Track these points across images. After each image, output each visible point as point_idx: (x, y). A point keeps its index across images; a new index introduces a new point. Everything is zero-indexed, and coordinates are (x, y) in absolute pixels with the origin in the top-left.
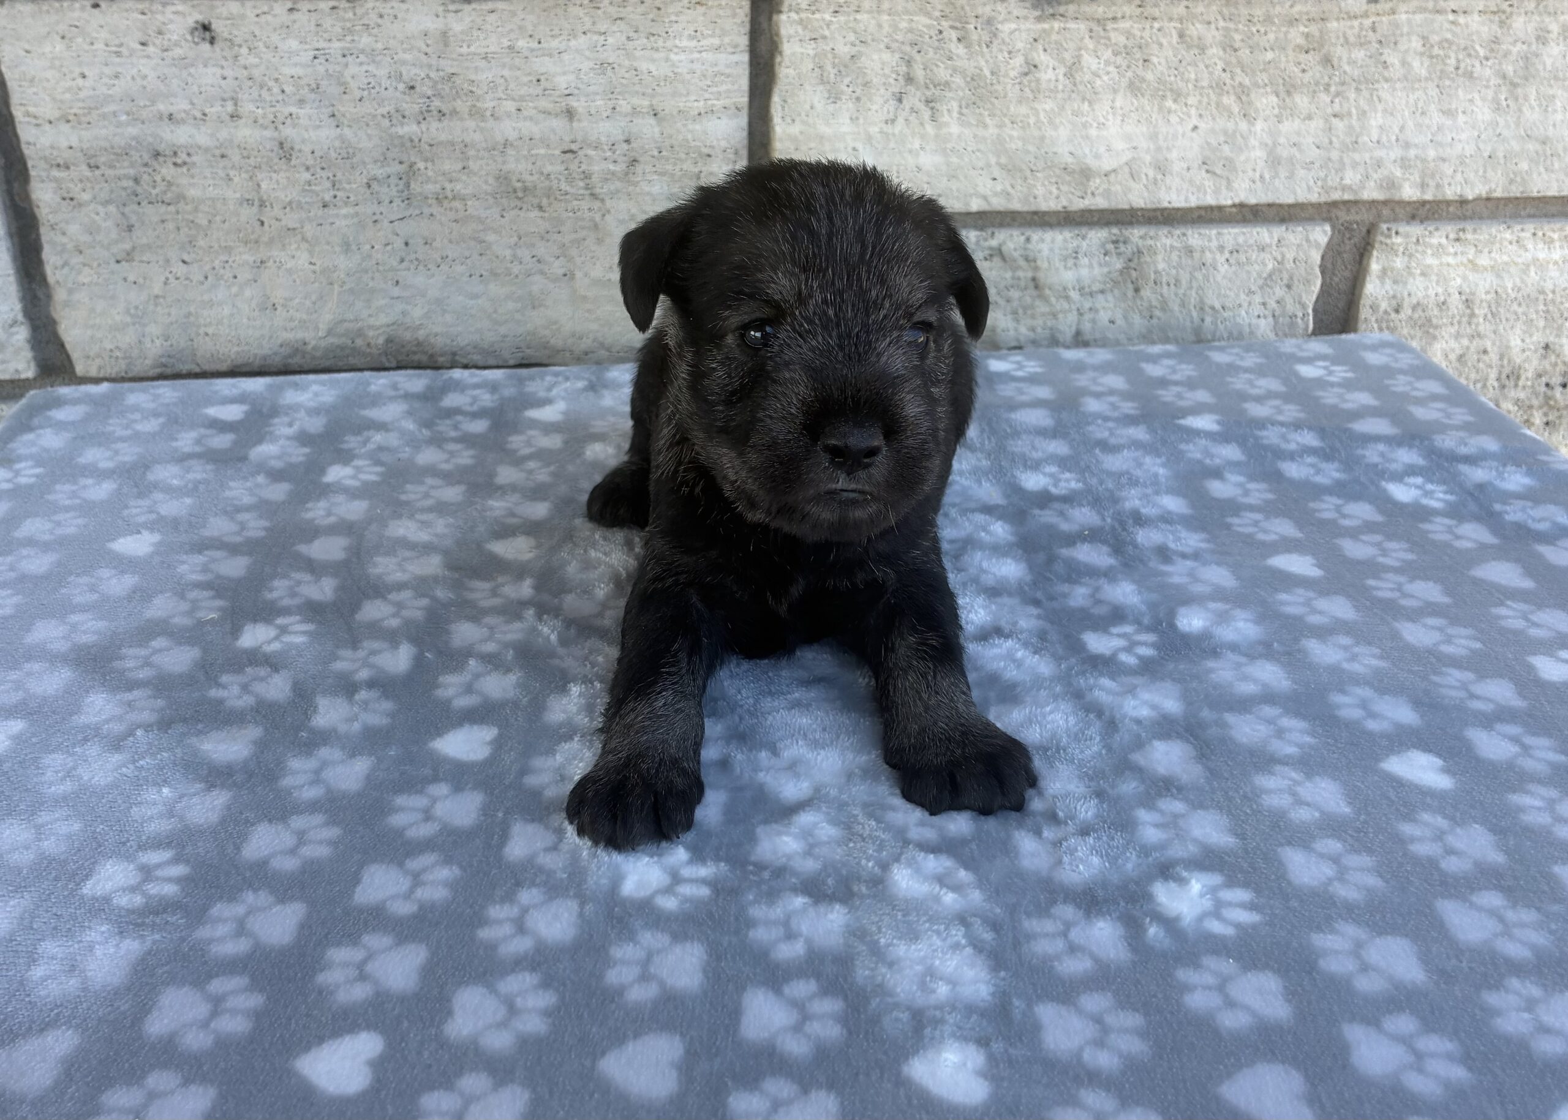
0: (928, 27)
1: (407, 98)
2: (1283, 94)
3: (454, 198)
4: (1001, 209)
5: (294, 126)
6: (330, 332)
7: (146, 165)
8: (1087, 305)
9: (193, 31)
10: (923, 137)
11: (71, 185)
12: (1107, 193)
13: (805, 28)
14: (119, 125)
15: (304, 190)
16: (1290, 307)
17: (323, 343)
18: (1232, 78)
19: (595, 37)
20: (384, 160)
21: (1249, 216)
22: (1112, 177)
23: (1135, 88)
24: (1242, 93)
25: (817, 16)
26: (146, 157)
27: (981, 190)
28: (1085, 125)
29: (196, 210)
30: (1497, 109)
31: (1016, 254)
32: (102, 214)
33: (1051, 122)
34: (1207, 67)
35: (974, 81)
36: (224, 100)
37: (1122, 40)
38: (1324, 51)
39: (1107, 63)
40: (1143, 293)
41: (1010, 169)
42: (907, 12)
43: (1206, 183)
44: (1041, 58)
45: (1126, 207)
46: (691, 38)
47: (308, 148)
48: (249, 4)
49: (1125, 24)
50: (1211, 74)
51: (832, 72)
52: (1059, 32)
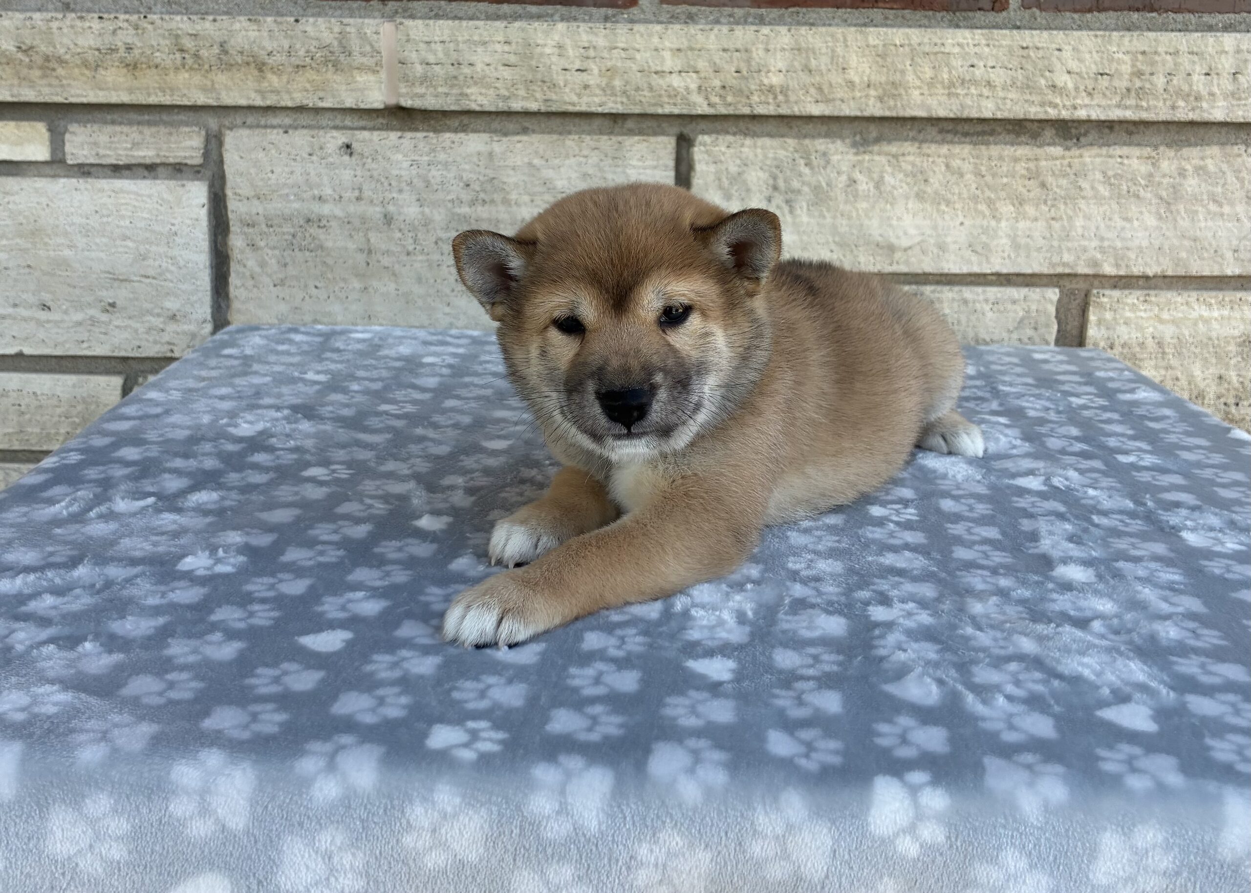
0: (787, 157)
1: (465, 191)
2: (1017, 205)
5: (395, 205)
7: (301, 227)
9: (341, 148)
11: (254, 237)
12: (907, 263)
13: (709, 155)
14: (289, 202)
15: (396, 244)
18: (983, 194)
19: (581, 159)
20: (447, 228)
22: (909, 252)
23: (920, 197)
24: (990, 203)
25: (717, 148)
26: (302, 223)
28: (888, 218)
29: (328, 255)
30: (1160, 218)
32: (270, 255)
33: (866, 215)
34: (965, 186)
35: (817, 189)
36: (354, 189)
37: (909, 168)
38: (1041, 178)
39: (901, 181)
41: (840, 246)
42: (772, 147)
43: (973, 258)
44: (857, 176)
45: (920, 271)
46: (639, 160)
47: (402, 218)
48: (376, 133)
49: (911, 158)
50: (969, 190)
51: (726, 183)
52: (869, 161)
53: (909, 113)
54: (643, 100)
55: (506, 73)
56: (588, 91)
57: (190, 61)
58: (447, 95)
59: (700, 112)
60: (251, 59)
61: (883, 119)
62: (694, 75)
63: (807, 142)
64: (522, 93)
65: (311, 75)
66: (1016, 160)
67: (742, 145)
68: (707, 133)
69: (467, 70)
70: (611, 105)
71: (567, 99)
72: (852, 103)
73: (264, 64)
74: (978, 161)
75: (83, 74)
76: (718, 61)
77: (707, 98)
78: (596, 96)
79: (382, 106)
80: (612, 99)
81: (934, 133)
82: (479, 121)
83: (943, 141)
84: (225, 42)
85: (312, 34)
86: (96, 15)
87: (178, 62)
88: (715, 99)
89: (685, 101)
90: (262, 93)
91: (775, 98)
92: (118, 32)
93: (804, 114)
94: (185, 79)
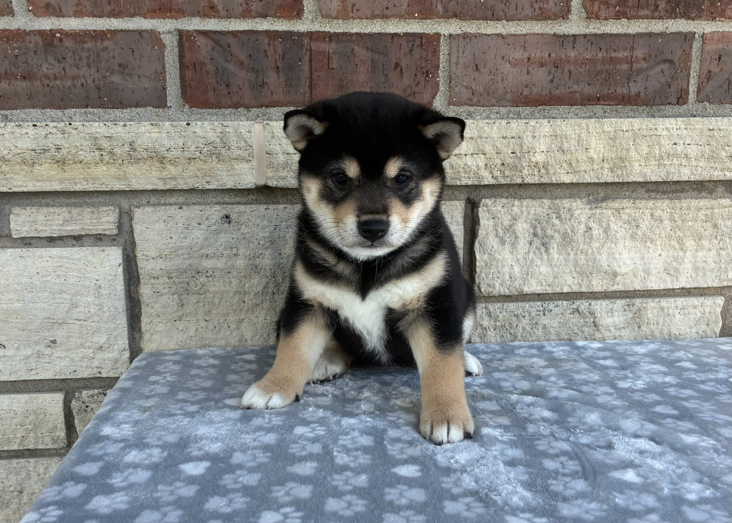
0: (543, 213)
2: (697, 240)
4: (579, 292)
5: (263, 259)
7: (193, 277)
8: (618, 334)
9: (222, 218)
10: (542, 259)
11: (159, 286)
12: (623, 284)
13: (490, 213)
14: (184, 259)
15: (265, 287)
16: (708, 334)
18: (675, 233)
21: (687, 293)
22: (626, 276)
23: (633, 237)
24: (680, 240)
25: (495, 208)
26: (194, 273)
27: (568, 282)
28: (613, 253)
29: (214, 296)
31: (585, 311)
32: (171, 299)
33: (599, 253)
34: (664, 229)
35: (565, 235)
36: (232, 248)
37: (626, 217)
38: (714, 221)
39: (621, 227)
40: (642, 328)
41: (581, 274)
42: (533, 206)
43: (667, 278)
44: (592, 225)
45: (632, 289)
47: (268, 268)
48: (249, 206)
49: (627, 211)
50: (666, 231)
51: (501, 232)
52: (599, 214)
53: (631, 179)
57: (106, 158)
59: (486, 183)
60: (154, 154)
61: (613, 184)
62: (482, 156)
63: (557, 201)
65: (199, 164)
66: (699, 209)
67: (513, 205)
68: (488, 198)
72: (592, 173)
73: (164, 158)
74: (673, 211)
75: (23, 170)
76: (499, 146)
77: (491, 173)
79: (254, 187)
81: (643, 192)
83: (650, 198)
84: (133, 142)
85: (200, 134)
86: (31, 124)
87: (98, 159)
88: (497, 174)
89: (476, 175)
90: (163, 180)
91: (539, 171)
92: (49, 136)
93: (559, 182)
94: (103, 171)
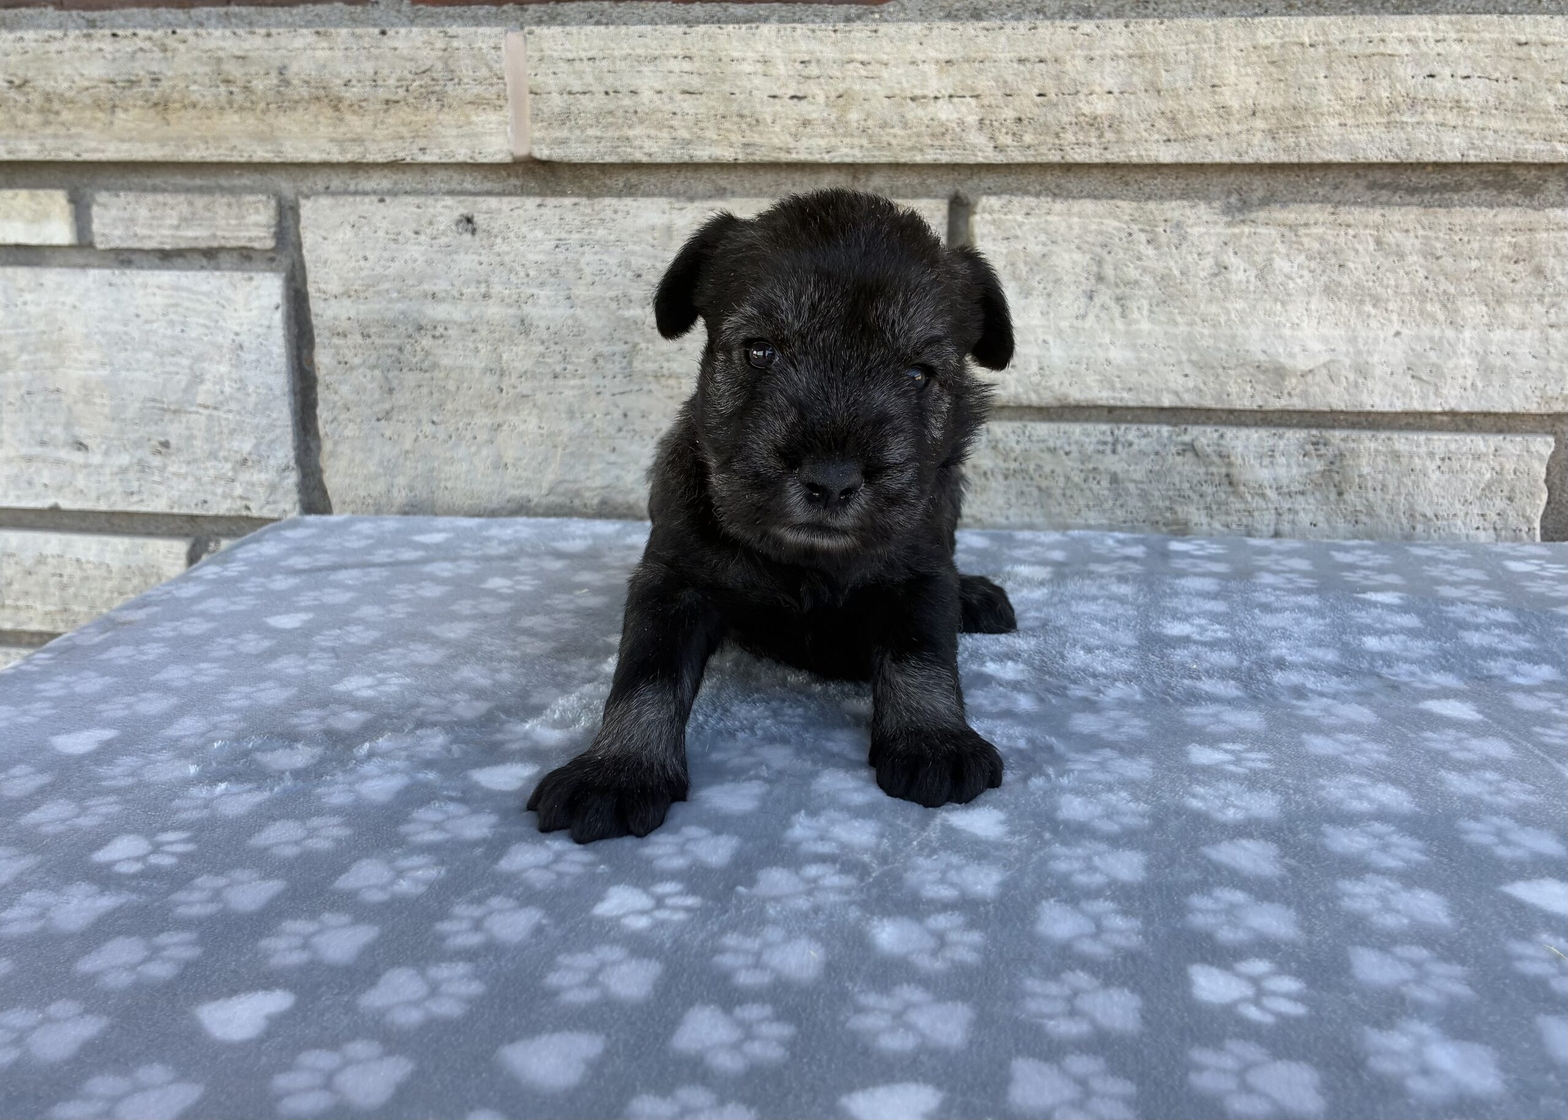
0: (1119, 230)
1: (635, 285)
2: (1492, 304)
3: (670, 376)
4: (1194, 405)
5: (535, 305)
6: (551, 492)
7: (410, 336)
8: (1286, 505)
9: (458, 223)
10: (1113, 332)
11: (346, 351)
12: (1305, 395)
13: (998, 228)
14: (391, 301)
15: (538, 362)
16: (1513, 520)
17: (544, 501)
18: (1436, 286)
20: (610, 340)
21: (1463, 426)
22: (1309, 378)
23: (1330, 291)
24: (1447, 301)
25: (1010, 217)
26: (410, 331)
27: (1172, 385)
28: (1278, 325)
29: (447, 376)
31: (1209, 450)
32: (369, 376)
33: (1242, 321)
34: (1407, 273)
35: (1164, 279)
36: (479, 282)
37: (1315, 245)
38: (1535, 262)
39: (1301, 267)
40: (1346, 496)
41: (1201, 366)
42: (1096, 214)
43: (1414, 389)
44: (1231, 259)
45: (1326, 409)
47: (543, 324)
48: (505, 200)
49: (1318, 230)
50: (1412, 281)
51: (1023, 269)
52: (1249, 236)
53: (1320, 156)
54: (894, 142)
55: (688, 105)
56: (808, 130)
57: (239, 98)
58: (599, 139)
59: (980, 160)
60: (322, 93)
61: (1275, 167)
62: (973, 102)
63: (1151, 205)
64: (711, 134)
65: (404, 113)
66: (1496, 231)
67: (1050, 212)
68: (995, 194)
69: (627, 102)
70: (844, 150)
71: (776, 141)
72: (1225, 141)
73: (340, 100)
74: (1431, 234)
75: (95, 119)
76: (1010, 80)
77: (992, 138)
78: (822, 137)
79: (509, 159)
80: (847, 140)
81: (1359, 189)
82: (653, 180)
83: (1375, 203)
84: (285, 67)
85: (405, 52)
86: (108, 32)
87: (223, 99)
88: (1006, 140)
89: (958, 143)
90: (340, 142)
91: (1101, 136)
92: (140, 55)
93: (1146, 161)
94: (233, 123)
